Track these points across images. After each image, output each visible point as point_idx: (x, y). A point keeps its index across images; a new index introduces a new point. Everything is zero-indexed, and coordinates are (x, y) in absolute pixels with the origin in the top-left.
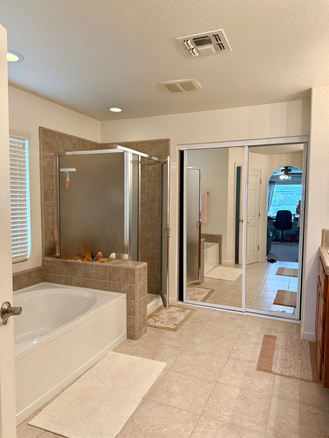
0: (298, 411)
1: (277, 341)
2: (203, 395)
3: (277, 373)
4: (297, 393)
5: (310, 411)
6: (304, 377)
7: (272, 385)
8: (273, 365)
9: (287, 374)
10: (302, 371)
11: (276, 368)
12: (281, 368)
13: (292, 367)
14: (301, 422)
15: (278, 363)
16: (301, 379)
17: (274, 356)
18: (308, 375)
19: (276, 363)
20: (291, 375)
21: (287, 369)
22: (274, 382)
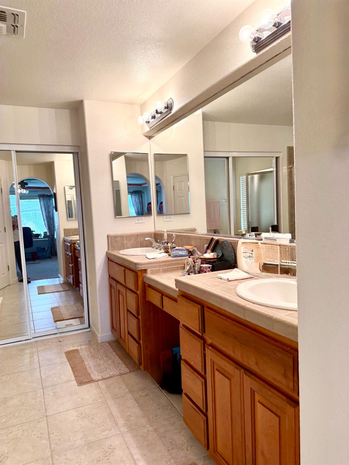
0: (134, 400)
1: (80, 353)
2: (40, 436)
3: (99, 380)
4: (124, 387)
5: (142, 395)
6: (122, 372)
7: (101, 392)
8: (91, 374)
9: (108, 376)
10: (117, 368)
11: (95, 376)
12: (99, 374)
13: (108, 369)
14: (141, 406)
15: (94, 370)
16: (120, 375)
17: (87, 367)
18: (124, 369)
19: (92, 371)
20: (111, 375)
21: (104, 372)
22: (100, 388)
